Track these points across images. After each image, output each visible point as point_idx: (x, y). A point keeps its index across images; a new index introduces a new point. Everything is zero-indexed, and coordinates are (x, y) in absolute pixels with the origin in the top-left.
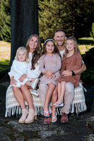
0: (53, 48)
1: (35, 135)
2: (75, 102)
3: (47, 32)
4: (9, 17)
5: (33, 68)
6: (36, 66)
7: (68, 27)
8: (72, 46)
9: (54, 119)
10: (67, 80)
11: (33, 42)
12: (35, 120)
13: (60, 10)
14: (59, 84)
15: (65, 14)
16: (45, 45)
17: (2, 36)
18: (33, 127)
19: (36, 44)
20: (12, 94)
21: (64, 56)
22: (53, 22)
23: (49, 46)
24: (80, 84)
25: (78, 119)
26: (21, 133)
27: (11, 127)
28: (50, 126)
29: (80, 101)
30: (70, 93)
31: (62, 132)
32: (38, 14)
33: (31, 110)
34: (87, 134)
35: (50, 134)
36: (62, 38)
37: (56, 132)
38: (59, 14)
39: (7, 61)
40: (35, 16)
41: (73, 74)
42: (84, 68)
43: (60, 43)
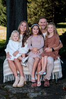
0: (38, 31)
1: (25, 95)
2: (54, 71)
3: (33, 19)
4: (5, 8)
5: (23, 46)
6: (25, 44)
7: (49, 15)
8: (52, 30)
9: (39, 84)
10: (48, 55)
11: (23, 26)
12: (24, 85)
13: (43, 2)
14: (43, 58)
15: (47, 6)
18: (23, 90)
19: (25, 28)
20: (7, 65)
21: (46, 37)
22: (38, 11)
23: (35, 29)
24: (59, 58)
25: (57, 84)
26: (14, 95)
27: (7, 90)
28: (36, 89)
29: (58, 70)
31: (45, 94)
32: (27, 5)
33: (22, 77)
34: (64, 95)
35: (36, 95)
36: (45, 24)
37: (40, 93)
38: (43, 5)
39: (4, 41)
40: (25, 7)
41: (53, 50)
42: (61, 46)
43: (43, 27)
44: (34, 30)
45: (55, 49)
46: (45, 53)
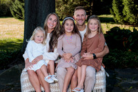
0: (72, 27)
3: (62, 8)
8: (96, 26)
14: (79, 68)
16: (63, 24)
17: (12, 13)
19: (55, 23)
23: (68, 25)
29: (102, 87)
30: (91, 78)
36: (83, 17)
39: (20, 41)
41: (95, 57)
42: (107, 51)
43: (81, 23)
44: (66, 26)
45: (97, 55)
46: (82, 61)
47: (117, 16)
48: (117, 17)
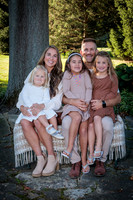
19: (55, 59)
33: (51, 157)
36: (93, 52)
44: (73, 64)
47: (115, 50)
48: (117, 51)
